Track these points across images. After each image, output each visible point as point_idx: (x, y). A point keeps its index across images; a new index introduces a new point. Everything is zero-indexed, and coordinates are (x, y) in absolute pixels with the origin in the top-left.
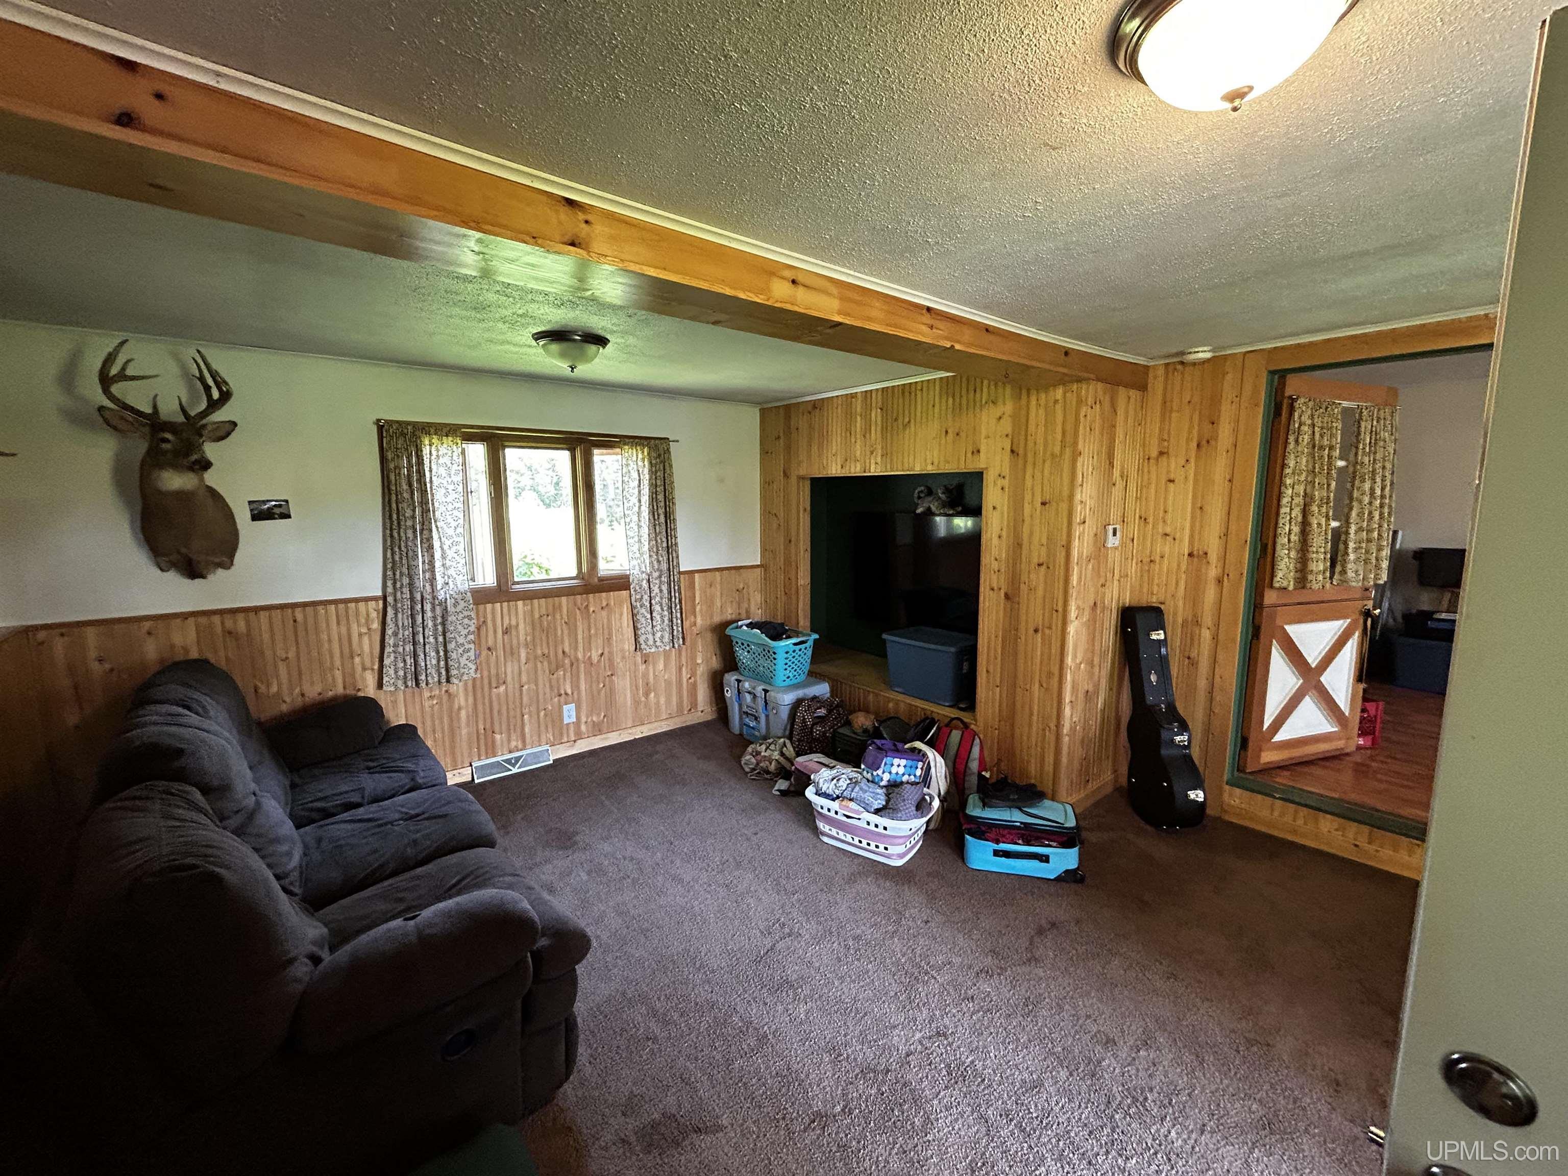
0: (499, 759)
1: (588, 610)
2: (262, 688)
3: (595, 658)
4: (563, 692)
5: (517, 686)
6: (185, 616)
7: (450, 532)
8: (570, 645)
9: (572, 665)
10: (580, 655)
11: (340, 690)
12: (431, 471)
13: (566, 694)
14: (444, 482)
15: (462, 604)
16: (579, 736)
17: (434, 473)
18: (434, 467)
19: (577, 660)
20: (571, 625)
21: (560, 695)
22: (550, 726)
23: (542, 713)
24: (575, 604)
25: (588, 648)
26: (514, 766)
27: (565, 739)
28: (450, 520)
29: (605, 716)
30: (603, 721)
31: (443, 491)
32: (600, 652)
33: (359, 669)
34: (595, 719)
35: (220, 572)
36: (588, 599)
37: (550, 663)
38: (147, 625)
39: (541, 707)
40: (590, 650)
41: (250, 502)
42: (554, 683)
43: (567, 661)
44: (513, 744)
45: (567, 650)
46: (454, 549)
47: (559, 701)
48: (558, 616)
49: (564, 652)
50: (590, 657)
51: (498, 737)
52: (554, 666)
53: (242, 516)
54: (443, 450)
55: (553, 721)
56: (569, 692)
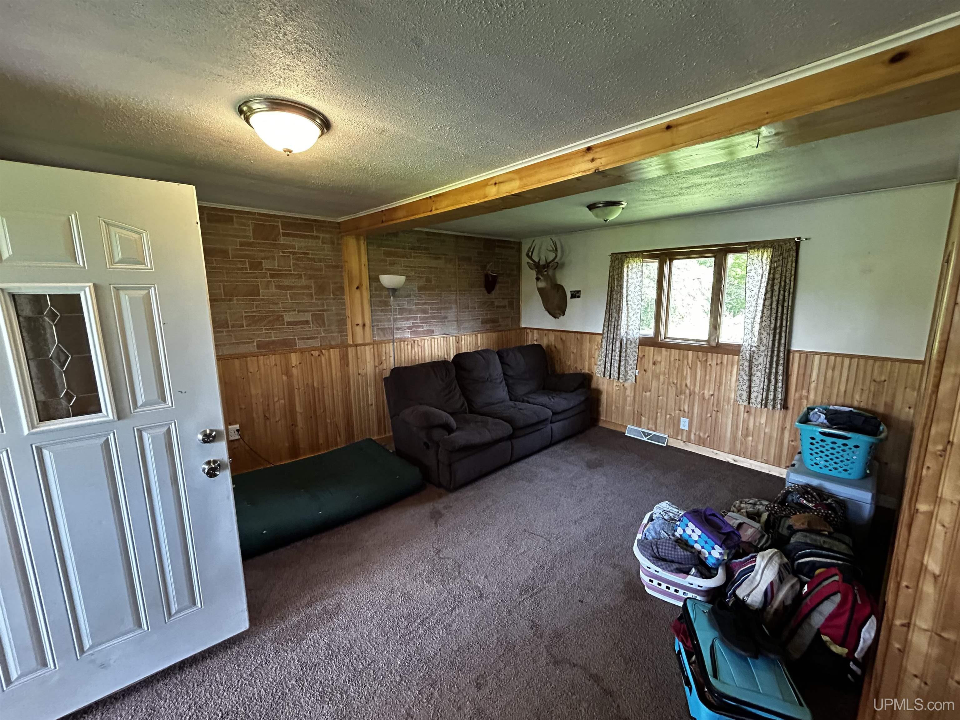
0: (640, 429)
1: (706, 364)
2: (567, 362)
3: (707, 397)
4: (682, 409)
5: (656, 396)
6: (553, 331)
7: (635, 307)
8: (691, 382)
9: (690, 395)
10: (697, 390)
11: (587, 371)
12: (628, 276)
13: (684, 411)
14: (635, 281)
15: (633, 344)
16: (689, 440)
17: (629, 277)
18: (629, 273)
19: (694, 393)
20: (693, 368)
21: (680, 410)
22: (672, 426)
23: (668, 416)
24: (698, 357)
25: (703, 387)
26: (646, 436)
27: (680, 438)
28: (635, 301)
29: (708, 436)
30: (707, 439)
31: (634, 286)
32: (711, 393)
33: (593, 364)
34: (702, 435)
35: (562, 317)
36: (707, 356)
37: (677, 388)
38: (545, 332)
39: (668, 413)
40: (704, 389)
41: (571, 291)
42: (677, 401)
43: (687, 391)
44: (650, 426)
45: (688, 385)
46: (635, 316)
47: (679, 414)
48: (685, 362)
49: (686, 385)
50: (703, 394)
51: (643, 418)
52: (679, 390)
53: (569, 295)
54: (635, 265)
55: (674, 424)
56: (686, 410)
